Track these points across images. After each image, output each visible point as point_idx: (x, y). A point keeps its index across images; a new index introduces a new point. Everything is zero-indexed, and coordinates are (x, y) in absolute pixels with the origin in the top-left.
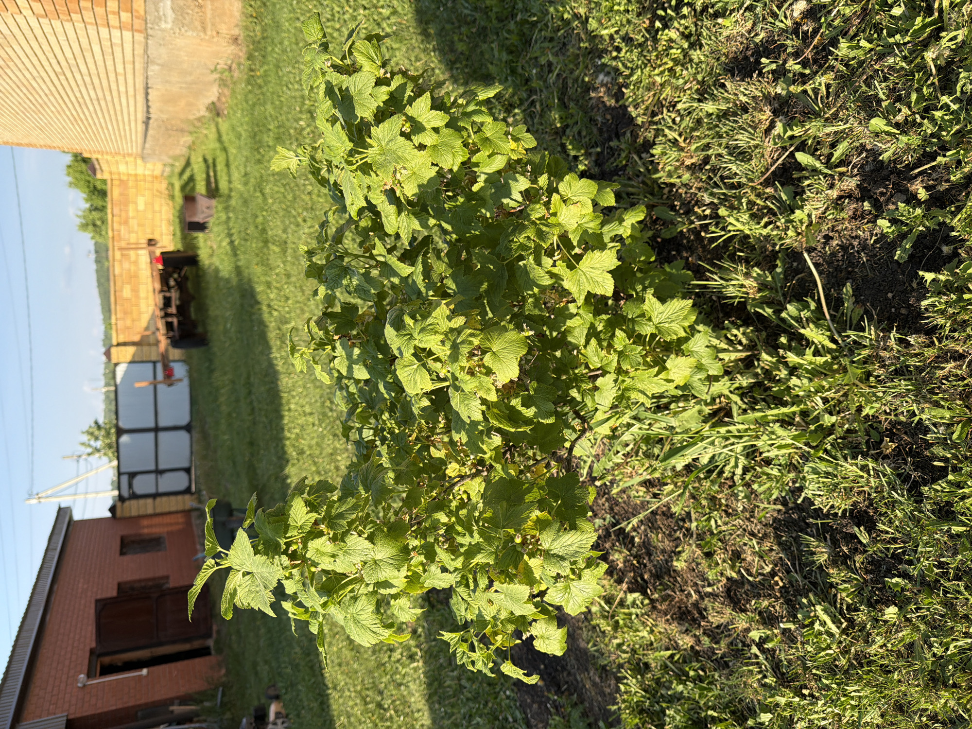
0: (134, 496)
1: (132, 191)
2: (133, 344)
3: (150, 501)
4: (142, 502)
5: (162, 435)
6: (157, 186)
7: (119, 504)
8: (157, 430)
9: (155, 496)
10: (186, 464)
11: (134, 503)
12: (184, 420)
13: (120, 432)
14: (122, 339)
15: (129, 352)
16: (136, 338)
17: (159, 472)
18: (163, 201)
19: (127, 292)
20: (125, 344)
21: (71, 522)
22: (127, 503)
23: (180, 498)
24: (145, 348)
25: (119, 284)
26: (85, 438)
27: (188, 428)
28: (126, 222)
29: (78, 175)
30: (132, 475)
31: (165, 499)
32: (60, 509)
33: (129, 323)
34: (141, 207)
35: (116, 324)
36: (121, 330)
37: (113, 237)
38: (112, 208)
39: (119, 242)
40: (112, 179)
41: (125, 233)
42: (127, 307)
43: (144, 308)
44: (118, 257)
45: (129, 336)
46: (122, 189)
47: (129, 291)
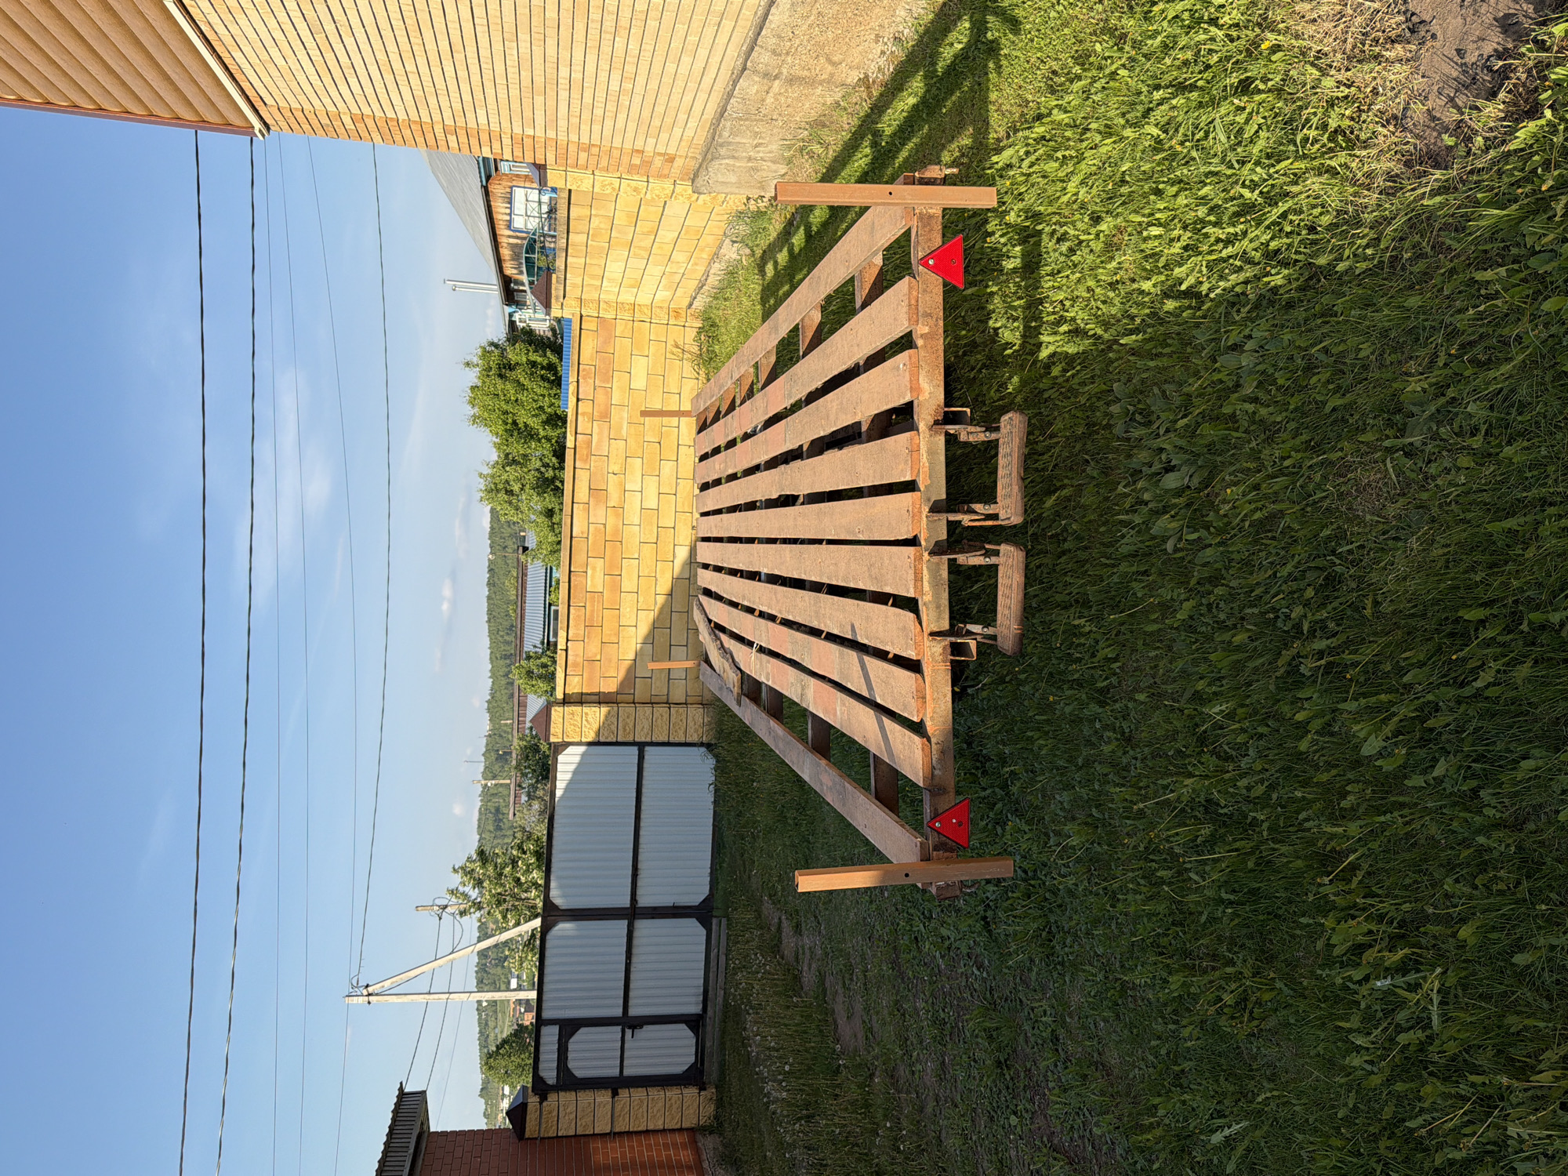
0: (569, 1082)
1: (622, 345)
2: (600, 699)
3: (604, 1097)
4: (586, 1097)
5: (645, 928)
6: (675, 334)
7: (533, 1100)
8: (633, 913)
9: (616, 1085)
10: (694, 1008)
11: (566, 1097)
12: (696, 892)
13: (551, 914)
14: (575, 686)
15: (589, 721)
16: (610, 686)
17: (629, 1023)
18: (687, 366)
19: (595, 578)
20: (581, 700)
21: (424, 1134)
22: (552, 1097)
23: (673, 1093)
24: (626, 710)
25: (579, 558)
26: (456, 880)
27: (702, 913)
28: (605, 416)
29: (489, 401)
30: (569, 1027)
31: (639, 1094)
32: (402, 1095)
33: (593, 649)
34: (639, 382)
35: (566, 650)
36: (575, 665)
37: (575, 448)
38: (578, 382)
39: (585, 461)
40: (581, 316)
41: (600, 441)
42: (593, 611)
43: (628, 614)
44: (582, 494)
45: (591, 679)
46: (601, 339)
47: (599, 574)
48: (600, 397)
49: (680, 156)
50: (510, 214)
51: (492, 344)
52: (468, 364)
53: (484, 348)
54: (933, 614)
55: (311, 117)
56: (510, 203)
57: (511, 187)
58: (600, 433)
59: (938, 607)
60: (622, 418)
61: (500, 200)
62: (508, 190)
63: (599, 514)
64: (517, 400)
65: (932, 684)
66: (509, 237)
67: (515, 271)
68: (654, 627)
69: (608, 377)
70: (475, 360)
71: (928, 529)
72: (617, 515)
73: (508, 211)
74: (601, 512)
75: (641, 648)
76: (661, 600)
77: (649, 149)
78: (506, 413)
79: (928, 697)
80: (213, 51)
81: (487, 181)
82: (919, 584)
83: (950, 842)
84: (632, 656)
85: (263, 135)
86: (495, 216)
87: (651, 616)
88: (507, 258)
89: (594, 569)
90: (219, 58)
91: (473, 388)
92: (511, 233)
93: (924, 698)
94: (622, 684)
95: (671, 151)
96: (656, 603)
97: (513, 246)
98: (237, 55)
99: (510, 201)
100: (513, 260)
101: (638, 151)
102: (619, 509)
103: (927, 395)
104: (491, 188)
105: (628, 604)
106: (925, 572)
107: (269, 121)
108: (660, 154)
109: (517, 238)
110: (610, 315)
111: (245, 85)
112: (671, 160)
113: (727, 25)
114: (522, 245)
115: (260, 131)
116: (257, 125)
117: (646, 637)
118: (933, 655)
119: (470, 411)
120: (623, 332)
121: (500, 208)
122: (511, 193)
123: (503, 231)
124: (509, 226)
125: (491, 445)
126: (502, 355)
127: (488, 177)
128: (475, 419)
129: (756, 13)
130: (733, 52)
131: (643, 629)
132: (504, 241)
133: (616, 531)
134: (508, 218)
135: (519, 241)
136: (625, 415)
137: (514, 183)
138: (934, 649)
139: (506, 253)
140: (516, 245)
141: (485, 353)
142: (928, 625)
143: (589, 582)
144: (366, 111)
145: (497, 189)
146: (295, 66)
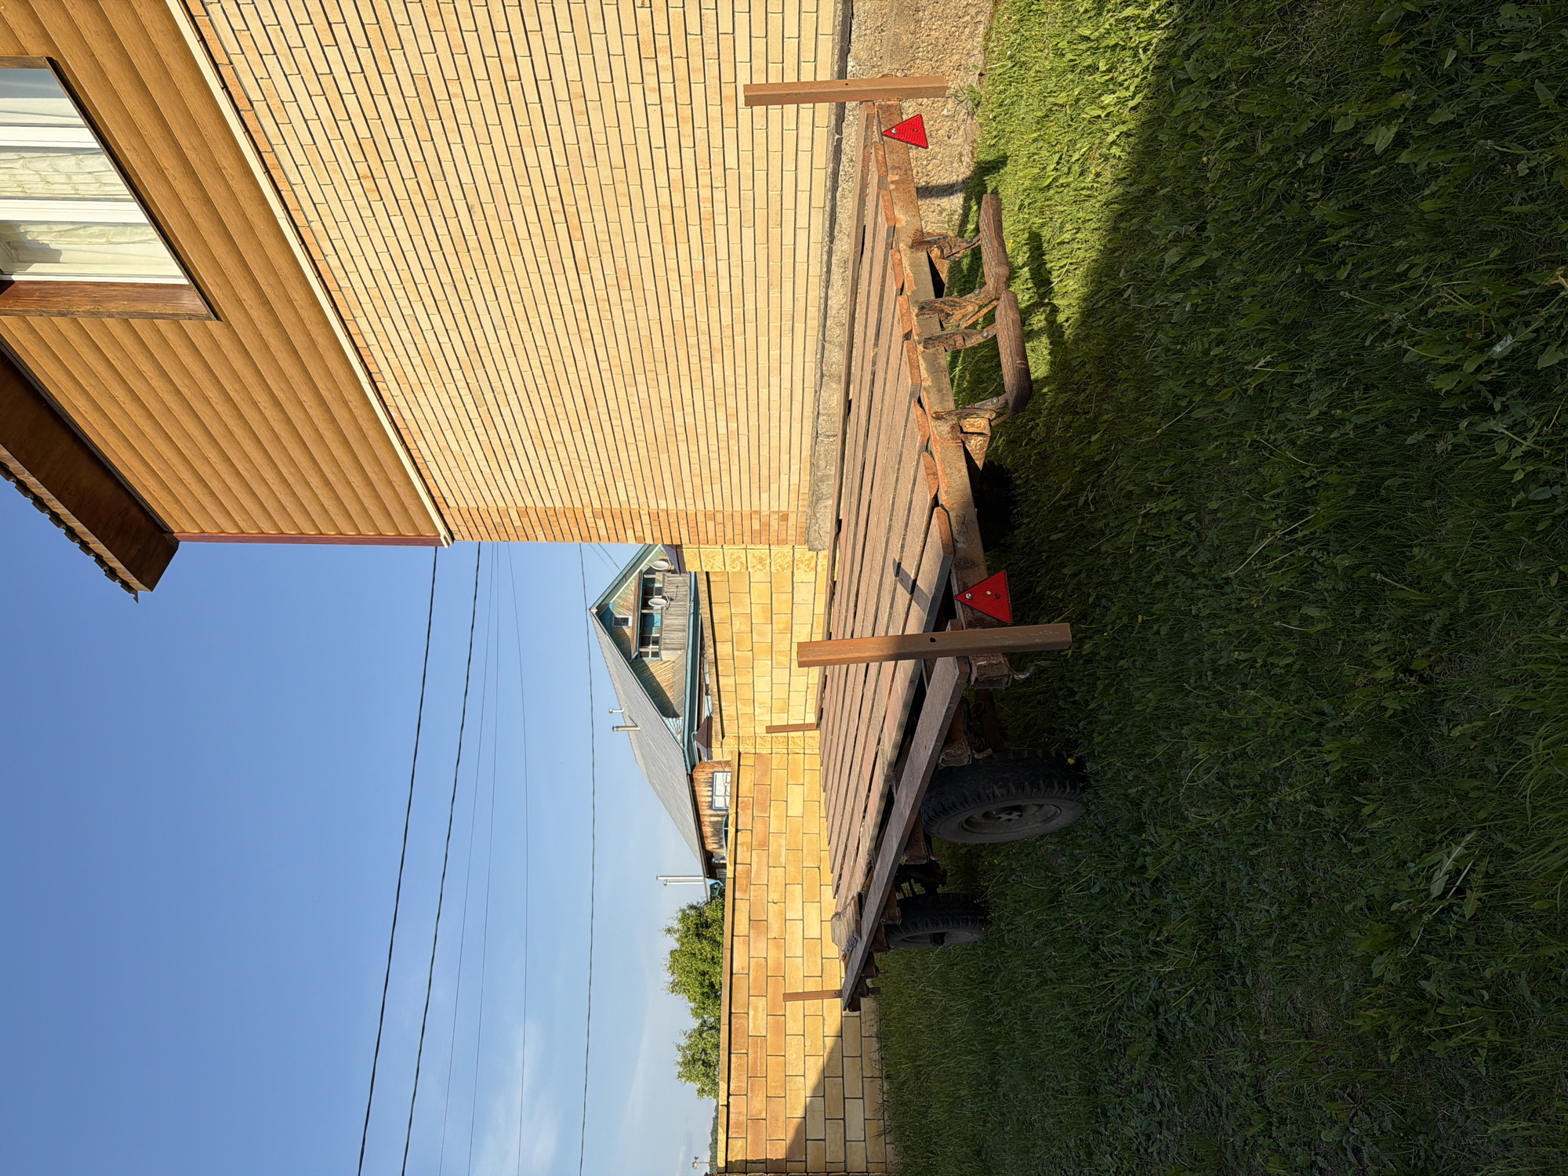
1: (778, 775)
2: (767, 1168)
14: (738, 1153)
16: (778, 1151)
19: (757, 1020)
20: (745, 1169)
25: (740, 997)
28: (764, 844)
33: (758, 1104)
35: (728, 1106)
36: (738, 1124)
37: (734, 878)
38: (737, 813)
39: (745, 891)
40: (740, 754)
41: (759, 870)
42: (756, 1059)
43: (795, 1065)
44: (742, 926)
45: (755, 1142)
46: (758, 773)
47: (762, 1015)
48: (759, 827)
49: (792, 512)
50: (712, 796)
51: (692, 907)
52: (669, 931)
53: (683, 911)
54: (934, 396)
55: (485, 515)
56: (712, 786)
57: (713, 773)
58: (759, 862)
59: (940, 390)
60: (780, 846)
61: (703, 785)
62: (710, 775)
63: (760, 948)
64: (713, 958)
65: (943, 460)
66: (711, 816)
67: (716, 846)
68: (825, 1076)
69: (765, 807)
70: (676, 925)
71: (919, 325)
72: (778, 947)
73: (710, 793)
74: (762, 944)
75: (811, 1102)
76: (829, 1042)
77: (765, 509)
78: (704, 974)
79: (940, 473)
80: (403, 442)
81: (692, 770)
82: (916, 371)
83: (988, 618)
84: (800, 1113)
85: (448, 544)
86: (699, 799)
87: (820, 1062)
88: (709, 834)
89: (756, 1009)
90: (408, 450)
91: (672, 952)
92: (712, 812)
93: (935, 474)
94: (791, 1149)
95: (784, 508)
96: (825, 1047)
97: (714, 824)
98: (421, 444)
99: (711, 784)
100: (714, 835)
101: (755, 512)
102: (781, 941)
103: (904, 223)
104: (695, 776)
105: (794, 1048)
106: (921, 361)
107: (453, 528)
108: (775, 512)
109: (718, 816)
110: (766, 751)
111: (430, 482)
112: (784, 517)
113: (799, 327)
114: (722, 822)
115: (445, 538)
116: (443, 532)
117: (816, 1089)
118: (940, 434)
119: (668, 978)
120: (779, 764)
121: (703, 792)
122: (713, 778)
123: (705, 811)
124: (711, 807)
125: (690, 1012)
126: (701, 915)
127: (693, 767)
128: (675, 987)
129: (819, 309)
130: (811, 366)
131: (812, 1078)
132: (706, 820)
133: (778, 965)
134: (710, 799)
135: (720, 819)
136: (783, 842)
137: (716, 769)
138: (942, 428)
139: (708, 830)
140: (718, 822)
141: (685, 917)
142: (930, 407)
143: (751, 1025)
144: (530, 504)
145: (701, 776)
146: (467, 451)
